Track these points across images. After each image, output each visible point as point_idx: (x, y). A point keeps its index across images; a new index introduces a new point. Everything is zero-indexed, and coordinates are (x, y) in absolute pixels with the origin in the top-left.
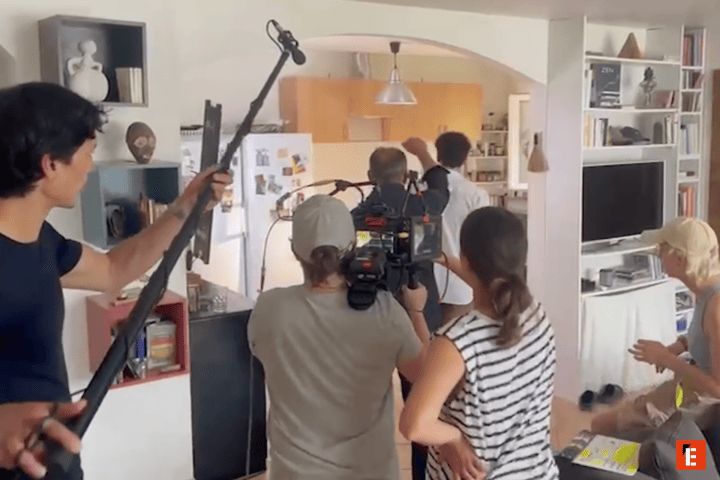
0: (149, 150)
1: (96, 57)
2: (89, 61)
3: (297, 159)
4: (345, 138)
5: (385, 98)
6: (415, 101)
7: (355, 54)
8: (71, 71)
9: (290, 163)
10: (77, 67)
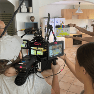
0: (33, 20)
1: (25, 5)
2: (24, 6)
3: (63, 22)
4: (71, 19)
5: (77, 12)
6: (82, 12)
7: (74, 5)
8: (21, 8)
9: (62, 23)
10: (22, 7)
